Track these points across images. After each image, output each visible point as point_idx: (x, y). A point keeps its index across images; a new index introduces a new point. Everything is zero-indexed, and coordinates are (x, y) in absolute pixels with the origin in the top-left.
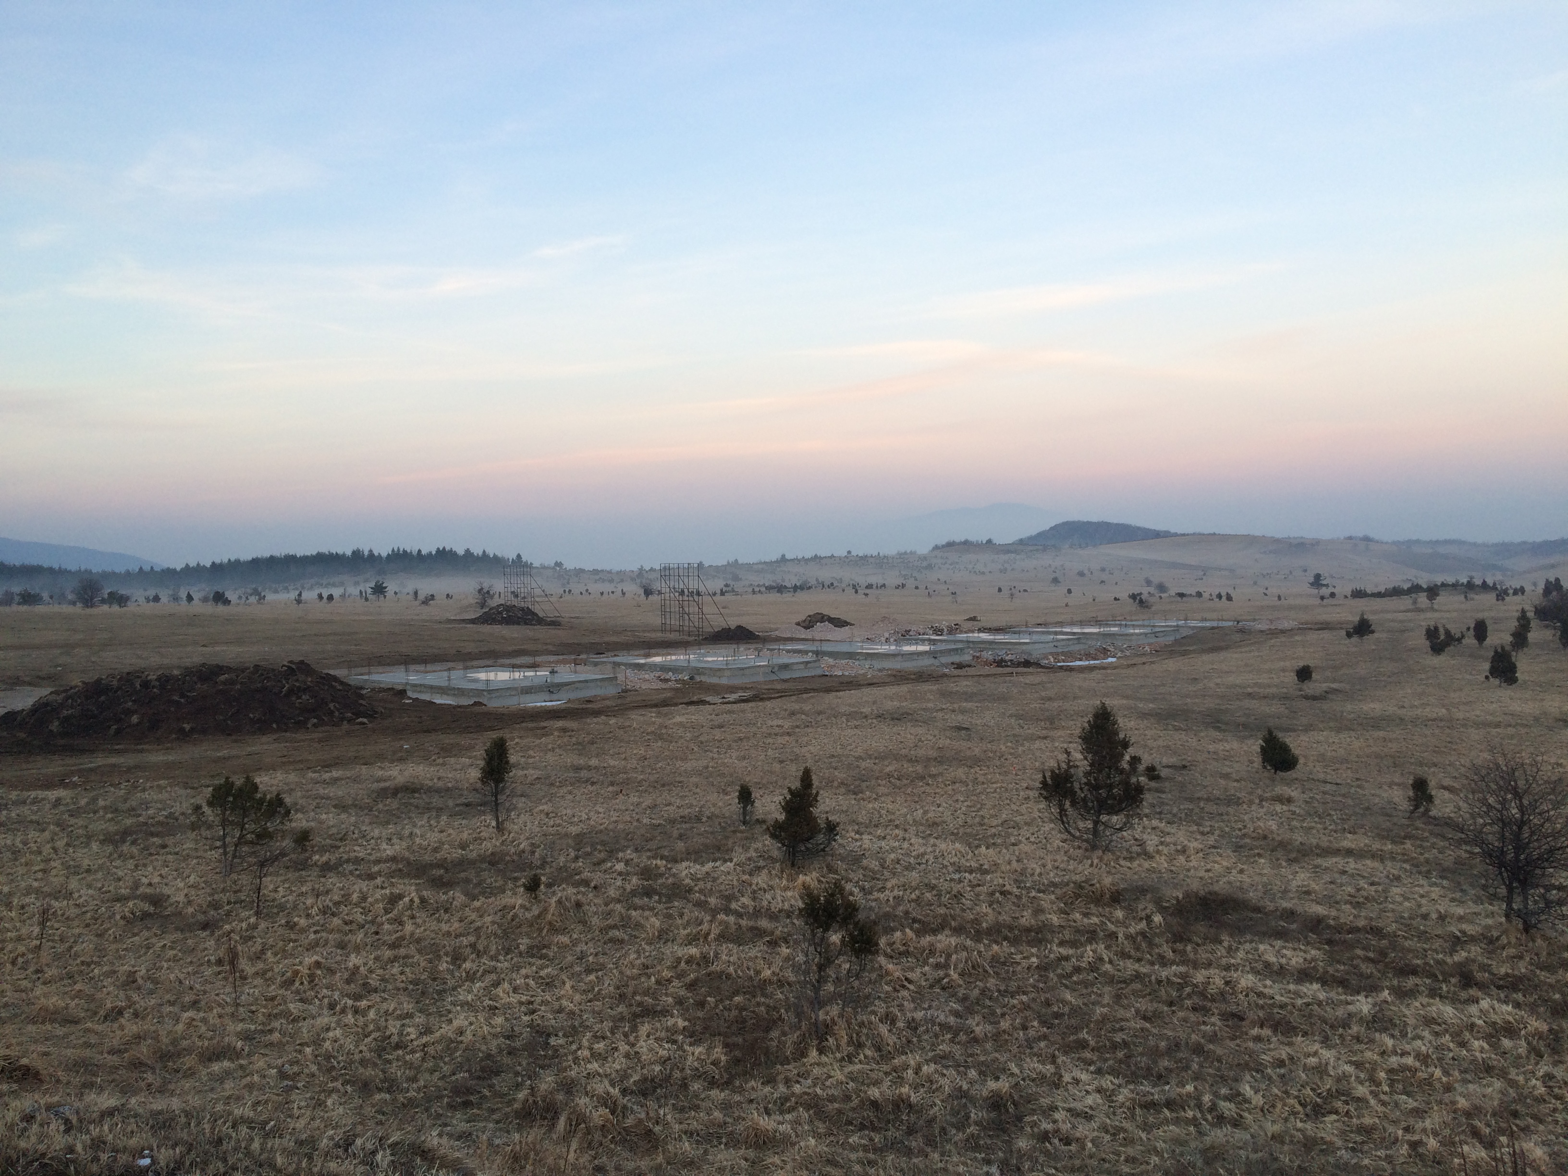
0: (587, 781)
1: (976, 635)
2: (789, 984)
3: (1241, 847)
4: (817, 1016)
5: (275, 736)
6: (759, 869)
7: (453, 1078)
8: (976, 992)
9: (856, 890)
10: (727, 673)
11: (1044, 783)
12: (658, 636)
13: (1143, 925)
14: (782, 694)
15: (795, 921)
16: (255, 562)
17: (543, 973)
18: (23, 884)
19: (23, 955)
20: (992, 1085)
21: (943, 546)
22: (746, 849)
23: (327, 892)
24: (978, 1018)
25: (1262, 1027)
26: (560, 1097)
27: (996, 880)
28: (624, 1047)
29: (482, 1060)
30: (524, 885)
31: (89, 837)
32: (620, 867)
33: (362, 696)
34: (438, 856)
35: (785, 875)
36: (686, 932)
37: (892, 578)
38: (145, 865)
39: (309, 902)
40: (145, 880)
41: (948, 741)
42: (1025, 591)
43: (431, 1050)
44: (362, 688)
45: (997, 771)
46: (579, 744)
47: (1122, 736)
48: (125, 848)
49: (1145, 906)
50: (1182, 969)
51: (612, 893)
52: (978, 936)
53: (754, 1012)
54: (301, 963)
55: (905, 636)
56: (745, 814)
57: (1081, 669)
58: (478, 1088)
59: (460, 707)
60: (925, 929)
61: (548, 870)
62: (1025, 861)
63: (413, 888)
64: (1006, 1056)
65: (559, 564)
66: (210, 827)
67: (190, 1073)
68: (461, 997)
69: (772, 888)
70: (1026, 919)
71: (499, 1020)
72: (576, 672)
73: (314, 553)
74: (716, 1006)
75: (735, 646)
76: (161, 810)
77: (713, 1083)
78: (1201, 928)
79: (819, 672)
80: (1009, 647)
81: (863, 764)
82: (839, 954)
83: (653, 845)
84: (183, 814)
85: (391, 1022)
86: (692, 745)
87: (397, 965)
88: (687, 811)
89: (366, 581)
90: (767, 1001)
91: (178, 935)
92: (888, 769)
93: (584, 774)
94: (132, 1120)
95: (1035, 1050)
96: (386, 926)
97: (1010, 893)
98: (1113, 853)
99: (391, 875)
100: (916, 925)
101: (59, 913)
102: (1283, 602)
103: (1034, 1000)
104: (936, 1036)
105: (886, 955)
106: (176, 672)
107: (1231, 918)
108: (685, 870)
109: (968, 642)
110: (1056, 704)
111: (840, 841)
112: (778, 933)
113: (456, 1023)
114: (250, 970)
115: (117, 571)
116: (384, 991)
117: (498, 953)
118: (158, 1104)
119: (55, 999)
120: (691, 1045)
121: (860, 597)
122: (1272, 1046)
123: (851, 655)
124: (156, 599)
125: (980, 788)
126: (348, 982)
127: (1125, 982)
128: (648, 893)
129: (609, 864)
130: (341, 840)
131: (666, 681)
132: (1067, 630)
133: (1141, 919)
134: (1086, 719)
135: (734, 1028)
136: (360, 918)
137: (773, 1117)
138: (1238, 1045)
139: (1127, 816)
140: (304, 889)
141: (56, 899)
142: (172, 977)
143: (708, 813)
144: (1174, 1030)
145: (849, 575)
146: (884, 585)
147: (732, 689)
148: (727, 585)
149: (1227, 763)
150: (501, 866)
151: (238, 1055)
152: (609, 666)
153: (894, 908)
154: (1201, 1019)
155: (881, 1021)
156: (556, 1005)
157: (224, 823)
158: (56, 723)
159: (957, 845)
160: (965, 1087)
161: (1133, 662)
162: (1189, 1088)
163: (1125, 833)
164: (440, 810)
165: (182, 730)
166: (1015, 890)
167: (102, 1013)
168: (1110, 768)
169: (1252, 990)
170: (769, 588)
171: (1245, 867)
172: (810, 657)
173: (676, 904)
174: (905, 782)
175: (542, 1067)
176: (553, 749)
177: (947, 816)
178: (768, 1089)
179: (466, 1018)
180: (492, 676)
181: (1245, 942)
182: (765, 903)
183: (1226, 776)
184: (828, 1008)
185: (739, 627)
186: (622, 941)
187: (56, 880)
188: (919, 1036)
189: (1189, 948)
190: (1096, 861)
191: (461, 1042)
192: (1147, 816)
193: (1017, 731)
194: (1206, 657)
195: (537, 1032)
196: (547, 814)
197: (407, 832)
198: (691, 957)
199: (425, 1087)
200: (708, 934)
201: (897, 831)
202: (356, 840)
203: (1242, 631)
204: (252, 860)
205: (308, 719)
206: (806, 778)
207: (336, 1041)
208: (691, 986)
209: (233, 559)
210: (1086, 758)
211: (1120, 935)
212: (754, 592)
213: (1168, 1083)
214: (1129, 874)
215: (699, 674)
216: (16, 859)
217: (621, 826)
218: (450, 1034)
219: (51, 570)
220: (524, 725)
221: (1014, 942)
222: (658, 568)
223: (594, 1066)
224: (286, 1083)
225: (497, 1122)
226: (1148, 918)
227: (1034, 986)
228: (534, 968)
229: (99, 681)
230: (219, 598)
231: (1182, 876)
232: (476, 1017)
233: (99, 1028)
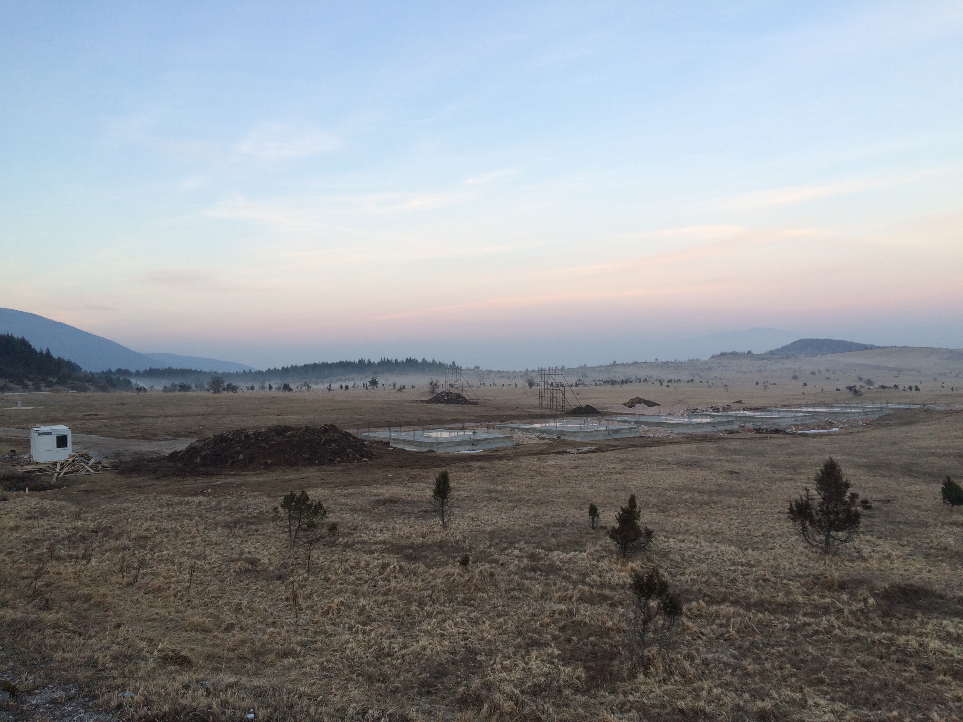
0: (496, 499)
1: (741, 412)
2: (624, 631)
3: (929, 555)
4: (643, 653)
5: (317, 468)
6: (603, 557)
7: (421, 676)
8: (747, 644)
9: (666, 574)
10: (580, 435)
11: (791, 510)
12: (537, 411)
13: (861, 605)
14: (615, 448)
15: (627, 592)
16: (306, 367)
17: (472, 615)
18: (181, 551)
19: (180, 591)
20: (760, 704)
21: (718, 356)
22: (595, 544)
23: (347, 561)
24: (749, 660)
25: (945, 675)
26: (484, 693)
27: (759, 571)
28: (522, 665)
29: (436, 667)
30: (460, 561)
31: (217, 524)
32: (516, 552)
33: (365, 445)
34: (409, 541)
35: (619, 562)
36: (558, 595)
37: (684, 376)
38: (246, 541)
39: (337, 566)
40: (246, 550)
41: (724, 481)
42: (774, 384)
43: (407, 658)
44: (365, 441)
45: (759, 500)
46: (491, 476)
47: (844, 480)
48: (236, 531)
49: (862, 592)
50: (889, 635)
51: (512, 568)
52: (748, 607)
53: (602, 647)
54: (333, 602)
55: (694, 412)
56: (593, 522)
57: (814, 436)
58: (435, 684)
59: (421, 453)
60: (711, 601)
61: (473, 553)
62: (779, 560)
63: (395, 560)
64: (769, 685)
65: (477, 367)
66: (282, 520)
67: (272, 665)
68: (424, 627)
69: (611, 570)
70: (781, 597)
71: (446, 643)
72: (488, 433)
73: (338, 362)
74: (578, 643)
75: (585, 418)
76: (255, 509)
77: (577, 691)
78: (902, 608)
79: (638, 435)
80: (764, 420)
81: (668, 494)
82: (657, 614)
83: (536, 540)
84: (267, 512)
85: (384, 640)
86: (559, 479)
87: (387, 605)
88: (557, 519)
89: (366, 377)
90: (611, 641)
91: (264, 583)
92: (684, 497)
93: (494, 495)
94: (243, 691)
95: (788, 683)
96: (380, 582)
97: (769, 580)
98: (840, 557)
99: (383, 552)
100: (706, 598)
101: (200, 567)
102: (955, 392)
103: (787, 650)
104: (722, 670)
105: (687, 616)
106: (263, 430)
107: (923, 602)
108: (557, 556)
109: (736, 417)
110: (797, 458)
111: (654, 542)
112: (616, 598)
113: (421, 643)
114: (304, 605)
115: (232, 372)
116: (380, 621)
117: (445, 601)
118: (256, 682)
119: (198, 617)
120: (563, 665)
121: (664, 388)
122: (952, 688)
123: (659, 424)
124: (253, 388)
125: (747, 511)
126: (359, 614)
127: (849, 641)
128: (534, 569)
129: (510, 551)
130: (354, 530)
131: (543, 439)
132: (804, 409)
133: (860, 601)
134: (820, 468)
135: (590, 656)
136: (366, 577)
137: (616, 715)
138: (928, 686)
139: (849, 533)
140: (334, 558)
141: (198, 559)
142: (261, 607)
143: (569, 521)
144: (884, 674)
145: (656, 374)
146: (679, 380)
147: (584, 444)
148: (579, 380)
149: (918, 499)
150: (445, 549)
151: (298, 655)
152: (508, 429)
153: (691, 586)
154: (903, 668)
155: (685, 658)
156: (480, 636)
157: (290, 518)
158: (199, 459)
159: (733, 548)
160: (742, 704)
161: (850, 431)
162: (895, 713)
163: (847, 544)
164: (410, 514)
165: (266, 463)
166: (772, 578)
167: (223, 626)
168: (837, 501)
169: (938, 650)
170: (606, 382)
171: (932, 568)
172: (632, 425)
173: (552, 577)
174: (696, 505)
175: (473, 673)
176: (475, 480)
177: (725, 528)
178: (612, 697)
179: (427, 640)
180: (438, 434)
181: (933, 618)
182: (607, 579)
183: (918, 508)
184: (650, 648)
185: (588, 406)
186: (518, 599)
187: (199, 549)
188: (710, 670)
189: (894, 621)
190: (827, 561)
191: (425, 655)
192: (863, 533)
193: (771, 475)
194: (902, 429)
195: (469, 651)
196: (472, 519)
197: (391, 527)
198: (562, 610)
199: (404, 681)
200: (571, 597)
201: (692, 537)
202: (363, 530)
203: (927, 411)
204: (305, 540)
205: (336, 458)
206: (632, 501)
207: (352, 650)
208: (563, 629)
209: (294, 365)
210: (819, 494)
211: (846, 611)
212: (596, 384)
213: (880, 709)
214: (852, 570)
215: (563, 435)
216: (177, 536)
217: (516, 527)
218: (418, 649)
219: (196, 372)
220: (458, 464)
221: (773, 612)
222: (537, 369)
223: (504, 675)
224: (325, 673)
225: (447, 705)
226: (865, 601)
227: (787, 642)
228: (467, 612)
229: (222, 435)
230: (286, 387)
231: (887, 573)
232: (433, 640)
233: (221, 635)
